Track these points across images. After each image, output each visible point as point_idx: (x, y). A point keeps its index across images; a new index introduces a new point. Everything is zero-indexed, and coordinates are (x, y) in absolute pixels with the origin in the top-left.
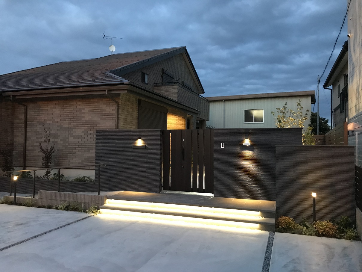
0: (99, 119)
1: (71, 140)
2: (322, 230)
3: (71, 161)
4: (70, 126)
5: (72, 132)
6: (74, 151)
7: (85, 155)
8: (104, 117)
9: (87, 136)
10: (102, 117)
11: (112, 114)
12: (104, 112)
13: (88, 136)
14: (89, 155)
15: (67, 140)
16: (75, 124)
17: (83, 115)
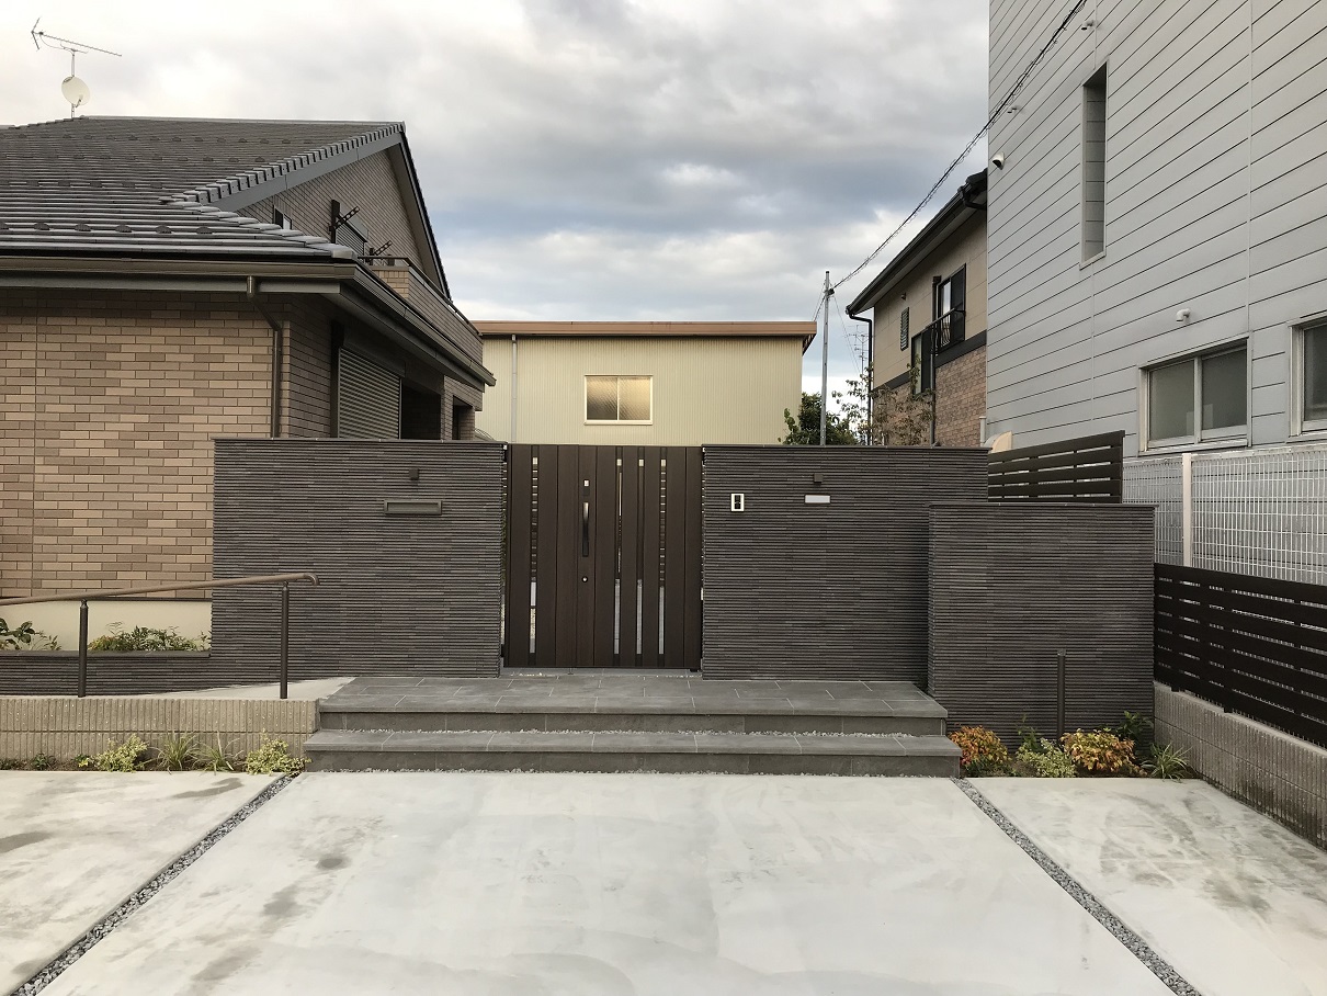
0: (190, 392)
1: (49, 478)
2: (1093, 759)
3: (46, 566)
4: (40, 417)
5: (49, 443)
6: (62, 522)
7: (122, 540)
8: (213, 384)
9: (130, 461)
10: (204, 384)
11: (253, 376)
12: (213, 367)
13: (138, 461)
14: (142, 541)
15: (29, 478)
16: (71, 409)
17: (110, 374)
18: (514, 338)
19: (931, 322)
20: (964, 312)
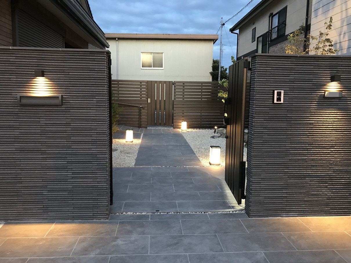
18: (117, 39)
19: (267, 30)
20: (285, 24)
